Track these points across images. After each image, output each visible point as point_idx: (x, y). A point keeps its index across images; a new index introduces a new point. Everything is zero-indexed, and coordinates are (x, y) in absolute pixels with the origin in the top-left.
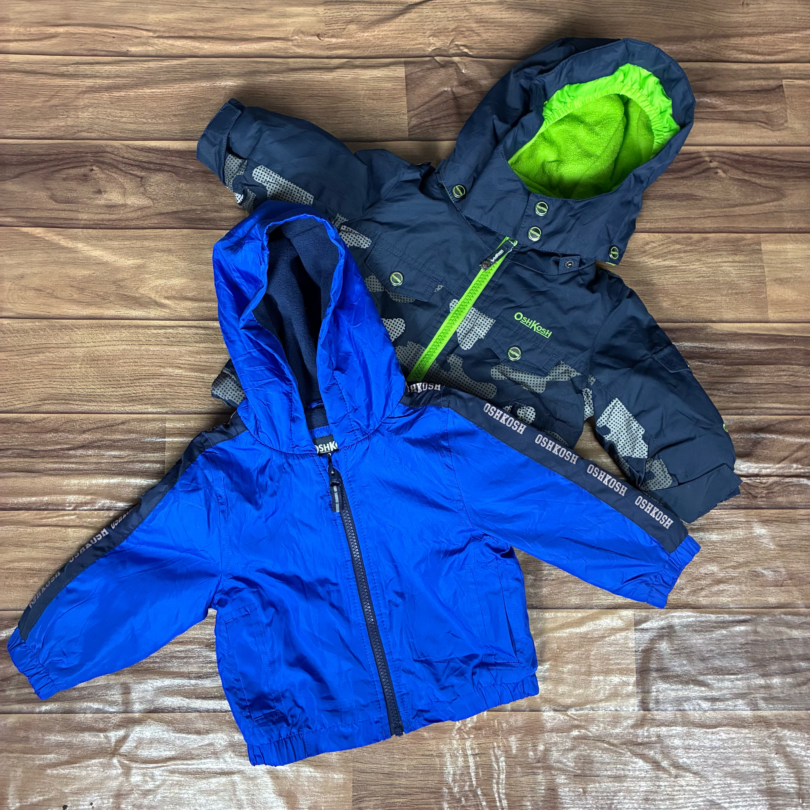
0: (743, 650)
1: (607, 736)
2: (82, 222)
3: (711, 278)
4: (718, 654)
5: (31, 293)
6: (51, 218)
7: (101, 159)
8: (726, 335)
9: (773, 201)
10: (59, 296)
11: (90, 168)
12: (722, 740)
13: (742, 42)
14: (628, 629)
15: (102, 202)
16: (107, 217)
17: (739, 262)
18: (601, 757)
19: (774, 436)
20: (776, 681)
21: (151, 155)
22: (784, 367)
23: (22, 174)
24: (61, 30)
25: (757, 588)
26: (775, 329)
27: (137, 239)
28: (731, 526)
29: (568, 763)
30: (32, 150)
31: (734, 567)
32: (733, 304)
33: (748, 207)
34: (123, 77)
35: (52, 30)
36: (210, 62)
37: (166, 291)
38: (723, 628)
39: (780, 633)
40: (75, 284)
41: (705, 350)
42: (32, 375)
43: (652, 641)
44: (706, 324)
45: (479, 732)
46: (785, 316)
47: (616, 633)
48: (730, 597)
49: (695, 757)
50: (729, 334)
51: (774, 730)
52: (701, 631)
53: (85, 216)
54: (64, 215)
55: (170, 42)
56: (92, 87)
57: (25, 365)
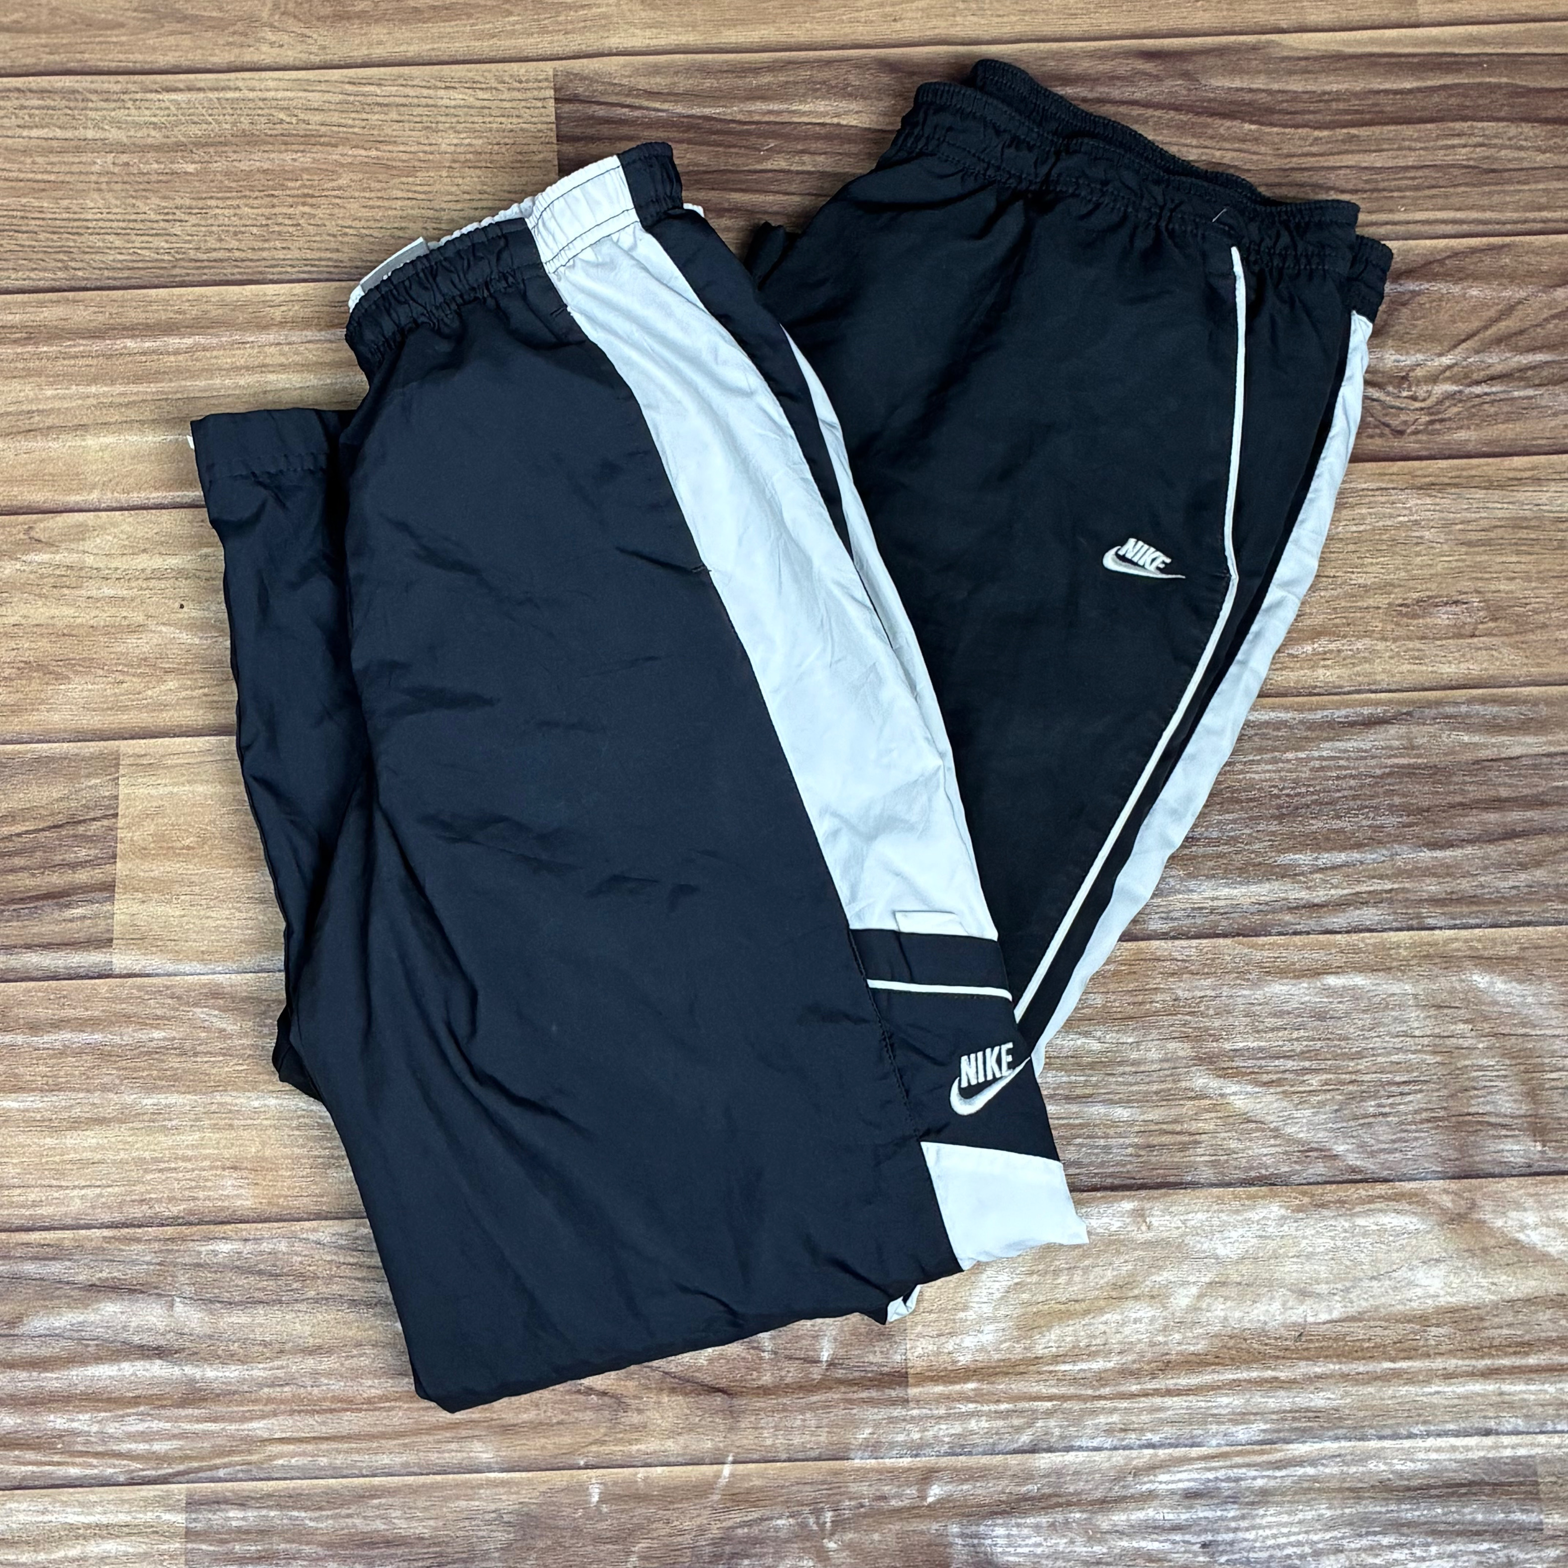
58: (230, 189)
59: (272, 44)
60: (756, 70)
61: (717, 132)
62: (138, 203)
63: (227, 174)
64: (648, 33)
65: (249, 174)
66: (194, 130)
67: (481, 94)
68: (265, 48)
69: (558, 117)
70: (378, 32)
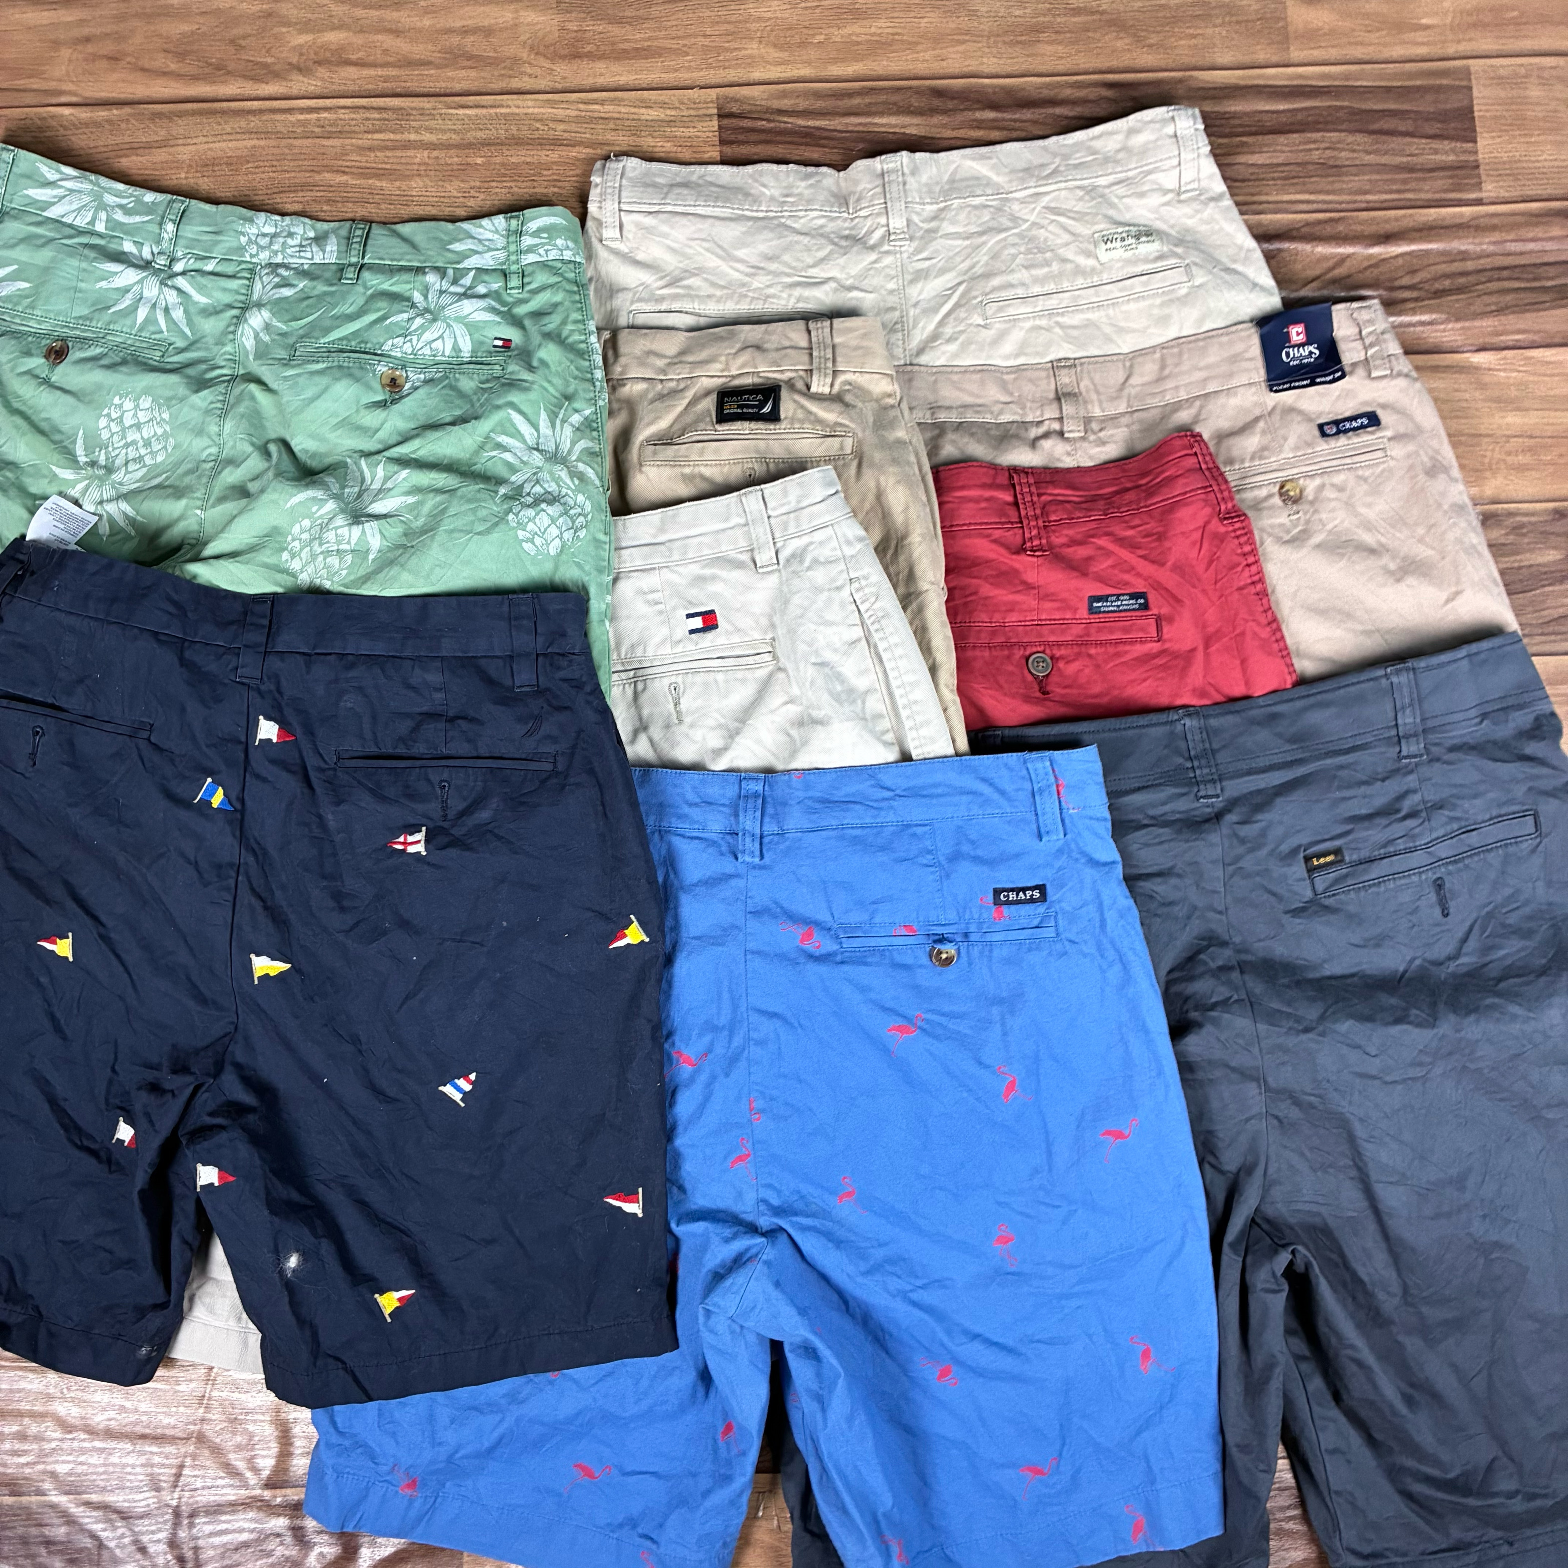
19: (1297, 246)
22: (1314, 135)
26: (1301, 77)
32: (1233, 39)
37: (316, 54)
40: (170, 46)
44: (1188, 73)
46: (1318, 54)
50: (1226, 87)
58: (505, 175)
59: (530, 75)
60: (850, 94)
61: (825, 138)
62: (447, 185)
63: (503, 164)
64: (779, 69)
65: (516, 165)
66: (480, 134)
67: (669, 112)
68: (526, 79)
69: (720, 127)
70: (600, 66)
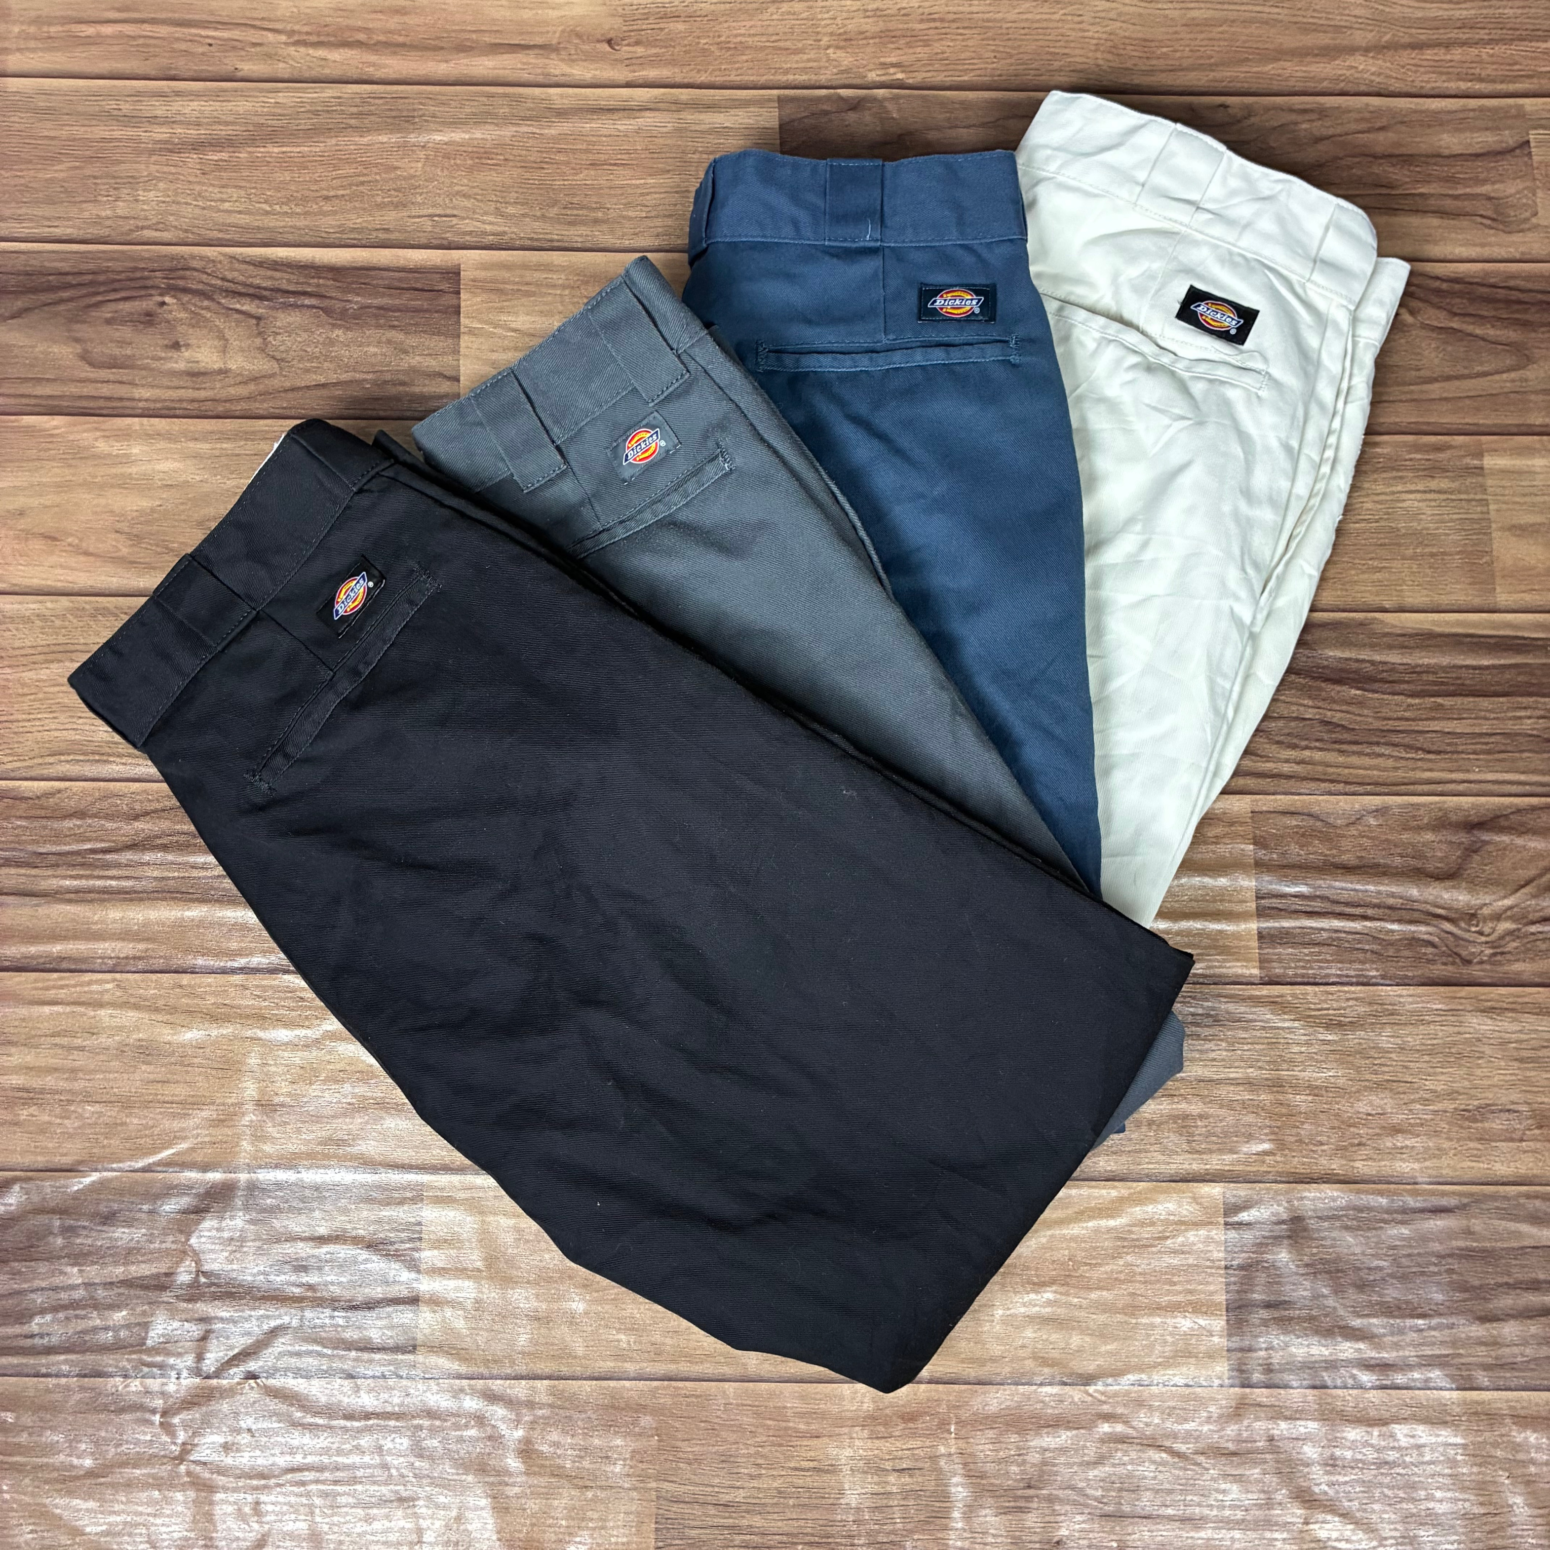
0: (1443, 1268)
1: (1167, 1436)
2: (141, 405)
3: (1383, 523)
4: (1392, 1276)
5: (37, 545)
6: (80, 397)
7: (181, 283)
8: (1411, 636)
9: (1508, 370)
10: (91, 550)
11: (160, 299)
12: (1400, 1449)
13: (1449, 57)
14: (1211, 1223)
15: (181, 366)
16: (190, 394)
17: (1439, 492)
18: (1155, 1478)
19: (1505, 839)
20: (1510, 1330)
21: (278, 275)
22: (1525, 700)
23: (27, 310)
24: (108, 30)
25: (1472, 1145)
26: (1509, 625)
27: (246, 439)
28: (1418, 1019)
29: (1090, 1492)
30: (47, 264)
31: (1425, 1101)
32: (1427, 575)
33: (1457, 383)
34: (227, 123)
35: (90, 30)
36: (396, 92)
38: (1402, 1223)
39: (1518, 1235)
40: (124, 526)
41: (1368, 668)
42: (37, 705)
43: (1261, 1246)
44: (1370, 615)
45: (911, 1425)
46: (1529, 599)
47: (1186, 1230)
48: (1418, 1160)
49: (1346, 1483)
50: (1417, 635)
51: (1503, 1431)
52: (1359, 1228)
53: (146, 393)
54: (106, 390)
55: (321, 53)
56: (166, 142)
57: (24, 685)
